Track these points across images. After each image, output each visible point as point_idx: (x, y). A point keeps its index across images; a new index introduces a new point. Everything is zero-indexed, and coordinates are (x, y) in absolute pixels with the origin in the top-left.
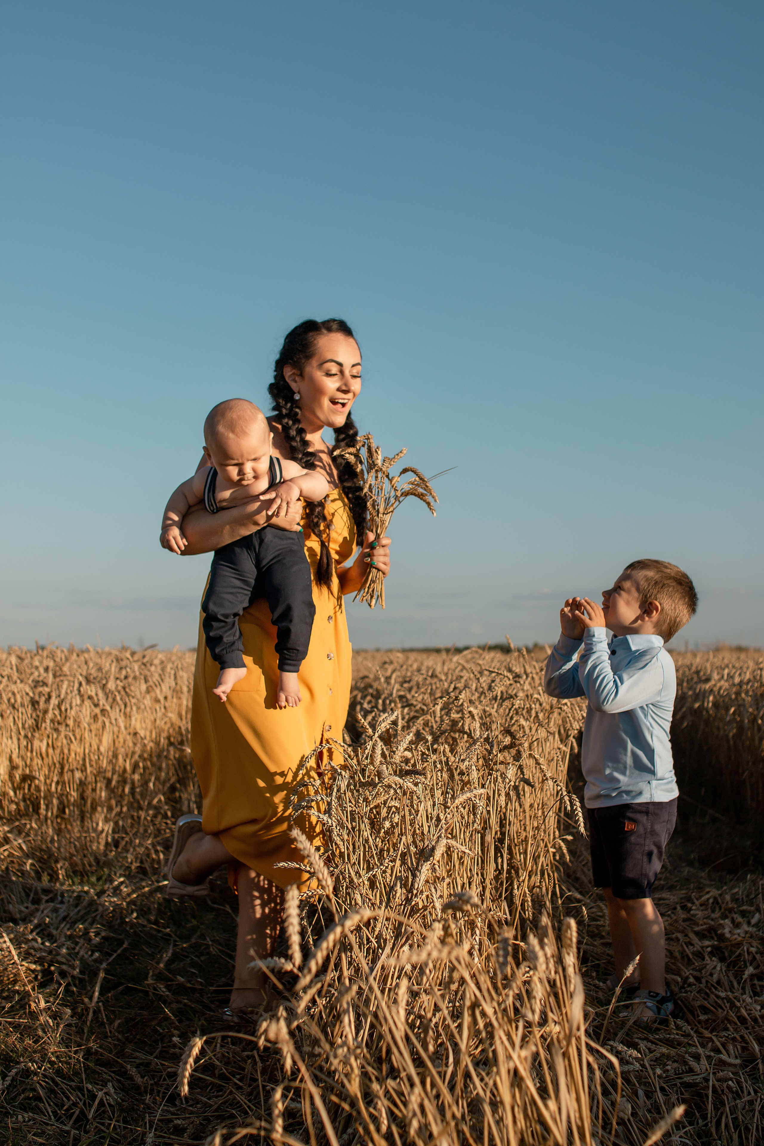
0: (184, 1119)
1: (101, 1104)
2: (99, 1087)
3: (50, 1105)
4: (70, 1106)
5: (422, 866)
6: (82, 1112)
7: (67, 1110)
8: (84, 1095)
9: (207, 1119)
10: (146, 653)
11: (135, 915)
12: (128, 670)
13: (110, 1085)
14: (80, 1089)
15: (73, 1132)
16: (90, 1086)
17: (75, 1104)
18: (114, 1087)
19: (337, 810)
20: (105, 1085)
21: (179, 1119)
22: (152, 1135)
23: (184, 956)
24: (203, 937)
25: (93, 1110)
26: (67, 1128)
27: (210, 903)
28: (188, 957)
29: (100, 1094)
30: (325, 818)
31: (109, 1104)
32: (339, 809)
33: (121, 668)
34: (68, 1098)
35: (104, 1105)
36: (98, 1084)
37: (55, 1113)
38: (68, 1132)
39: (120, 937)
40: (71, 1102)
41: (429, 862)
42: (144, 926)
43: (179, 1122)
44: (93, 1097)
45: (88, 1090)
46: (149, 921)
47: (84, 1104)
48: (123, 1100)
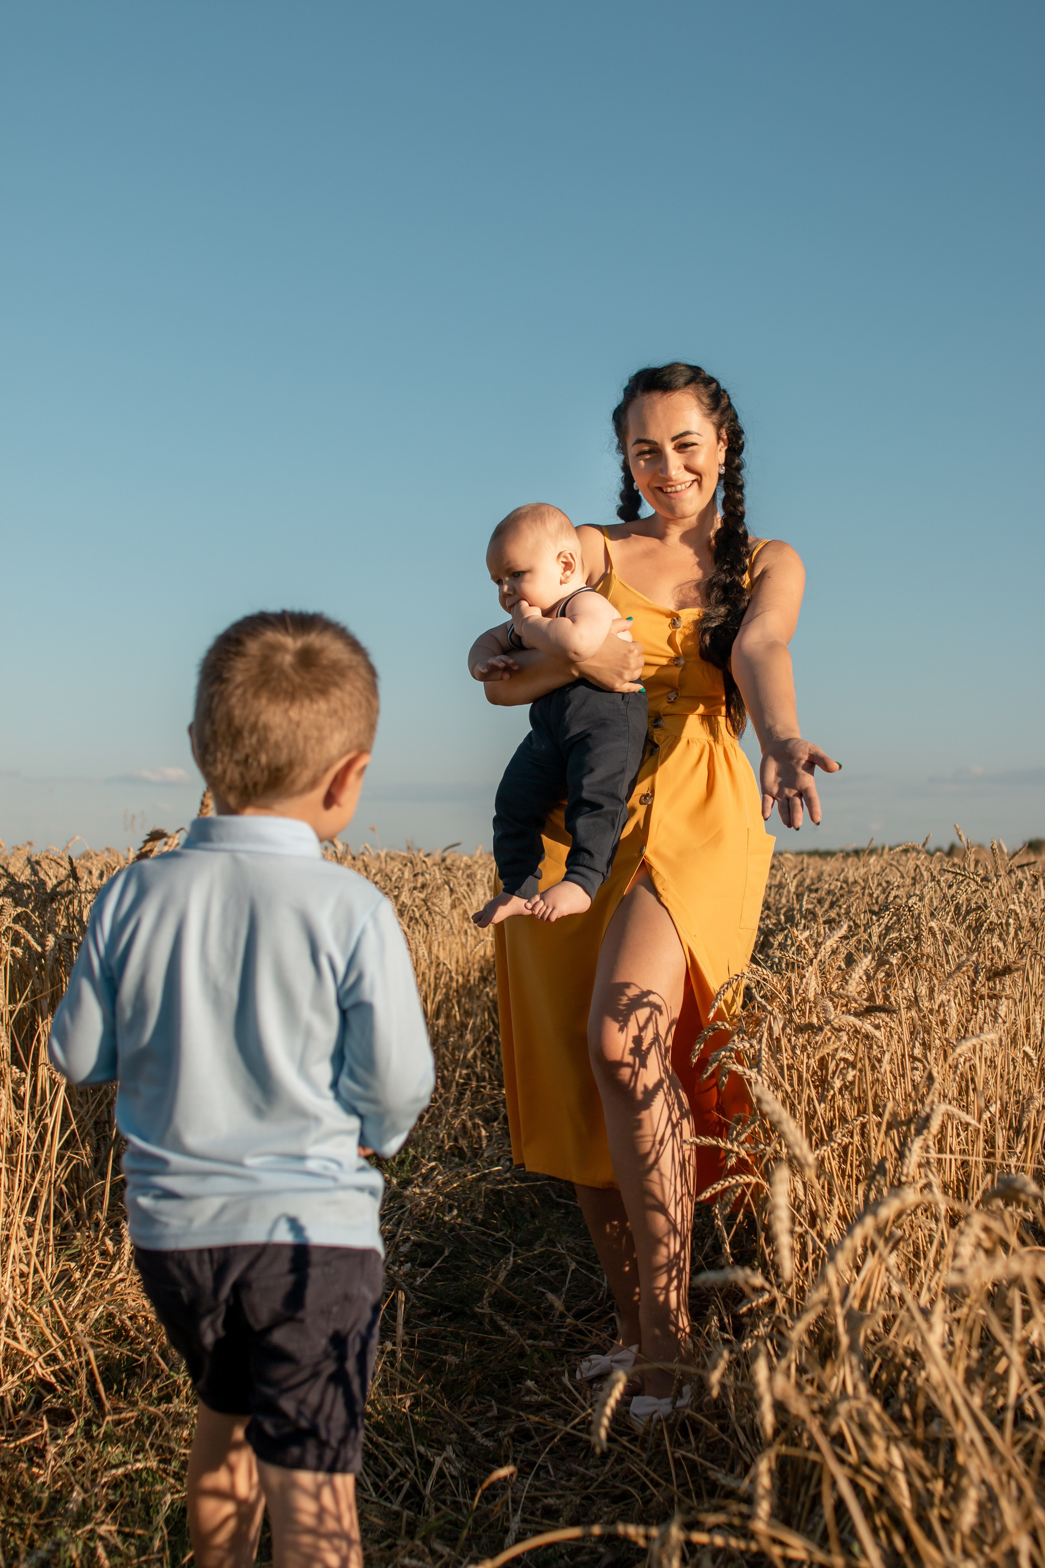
0: (559, 1497)
1: (441, 1474)
2: (434, 1450)
3: (368, 1475)
4: (395, 1478)
5: (912, 1141)
6: (414, 1486)
7: (391, 1482)
8: (414, 1461)
9: (587, 1498)
10: (446, 854)
11: (455, 1212)
12: (427, 876)
13: (449, 1449)
14: (409, 1452)
15: (406, 1513)
16: (422, 1449)
17: (404, 1474)
18: (454, 1451)
19: (768, 1062)
20: (443, 1449)
21: (551, 1497)
22: (517, 1518)
23: (526, 1269)
24: (551, 1242)
25: (430, 1483)
26: (395, 1507)
27: (554, 1196)
28: (532, 1270)
29: (438, 1460)
30: (753, 1075)
31: (452, 1477)
32: (771, 1061)
33: (415, 875)
34: (394, 1466)
35: (444, 1476)
36: (432, 1447)
37: (376, 1486)
38: (398, 1515)
39: (437, 1243)
40: (398, 1470)
41: (922, 1137)
42: (469, 1228)
43: (550, 1501)
44: (428, 1465)
45: (419, 1454)
46: (474, 1220)
47: (416, 1473)
48: (467, 1470)
